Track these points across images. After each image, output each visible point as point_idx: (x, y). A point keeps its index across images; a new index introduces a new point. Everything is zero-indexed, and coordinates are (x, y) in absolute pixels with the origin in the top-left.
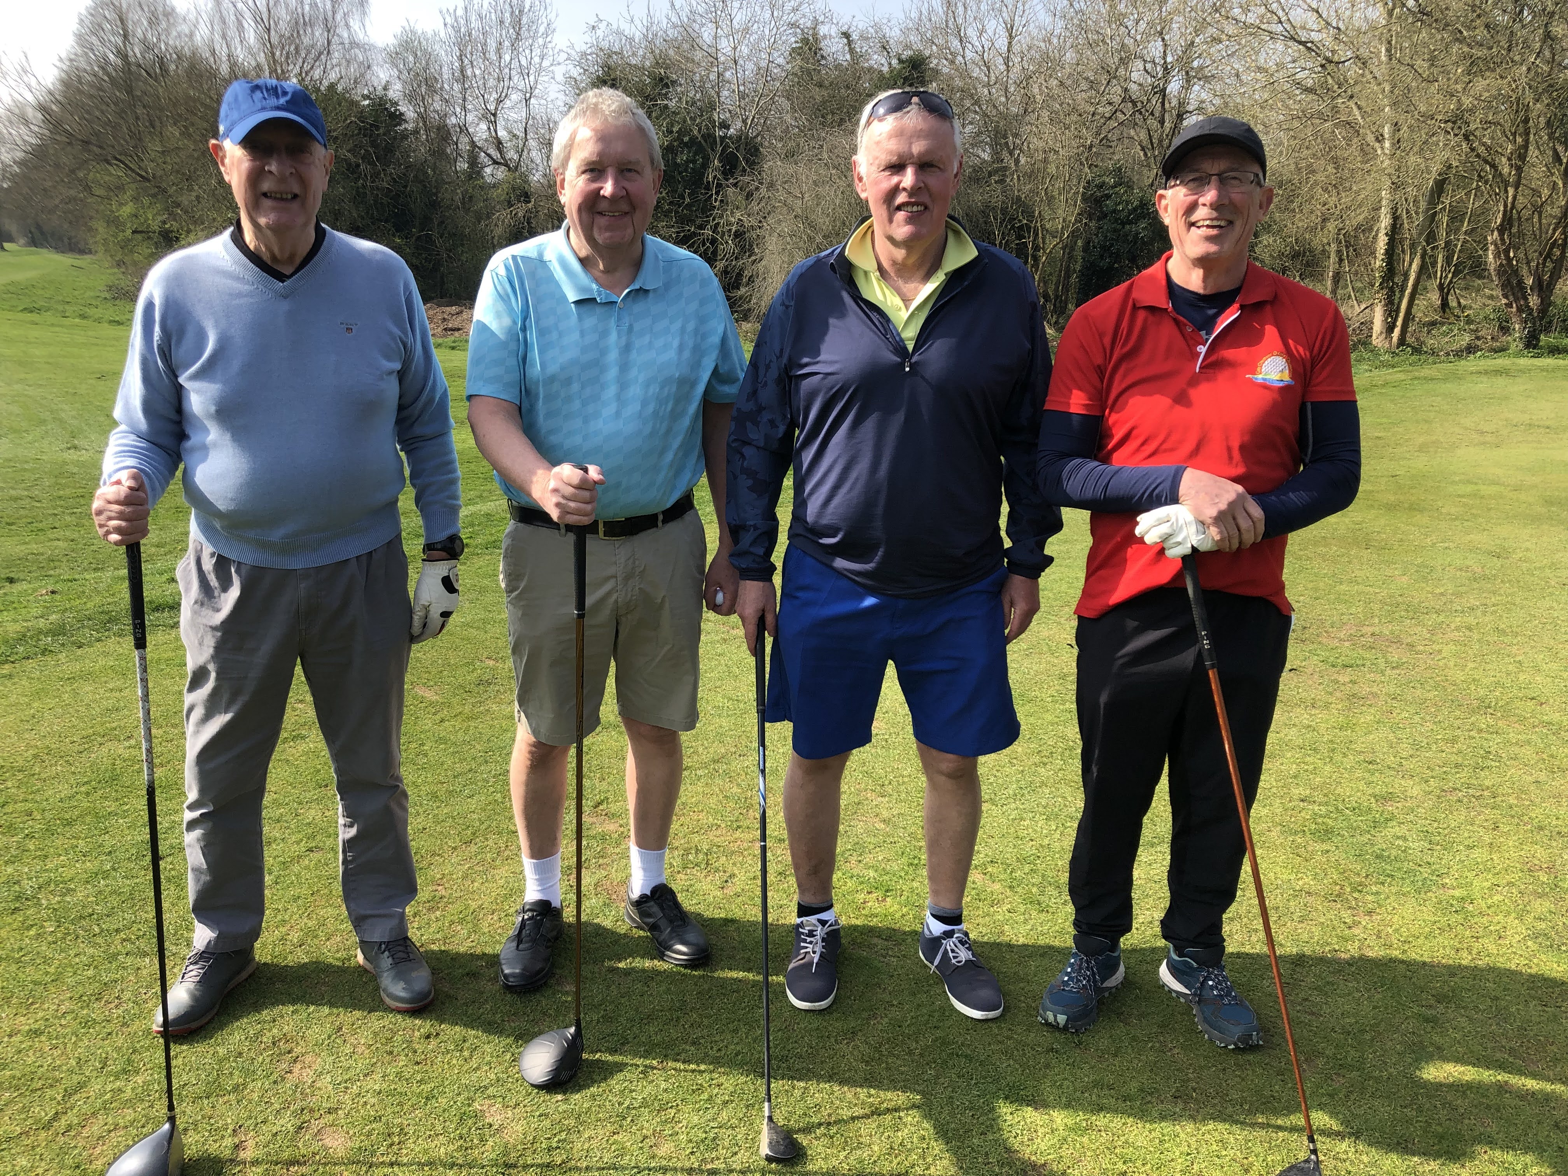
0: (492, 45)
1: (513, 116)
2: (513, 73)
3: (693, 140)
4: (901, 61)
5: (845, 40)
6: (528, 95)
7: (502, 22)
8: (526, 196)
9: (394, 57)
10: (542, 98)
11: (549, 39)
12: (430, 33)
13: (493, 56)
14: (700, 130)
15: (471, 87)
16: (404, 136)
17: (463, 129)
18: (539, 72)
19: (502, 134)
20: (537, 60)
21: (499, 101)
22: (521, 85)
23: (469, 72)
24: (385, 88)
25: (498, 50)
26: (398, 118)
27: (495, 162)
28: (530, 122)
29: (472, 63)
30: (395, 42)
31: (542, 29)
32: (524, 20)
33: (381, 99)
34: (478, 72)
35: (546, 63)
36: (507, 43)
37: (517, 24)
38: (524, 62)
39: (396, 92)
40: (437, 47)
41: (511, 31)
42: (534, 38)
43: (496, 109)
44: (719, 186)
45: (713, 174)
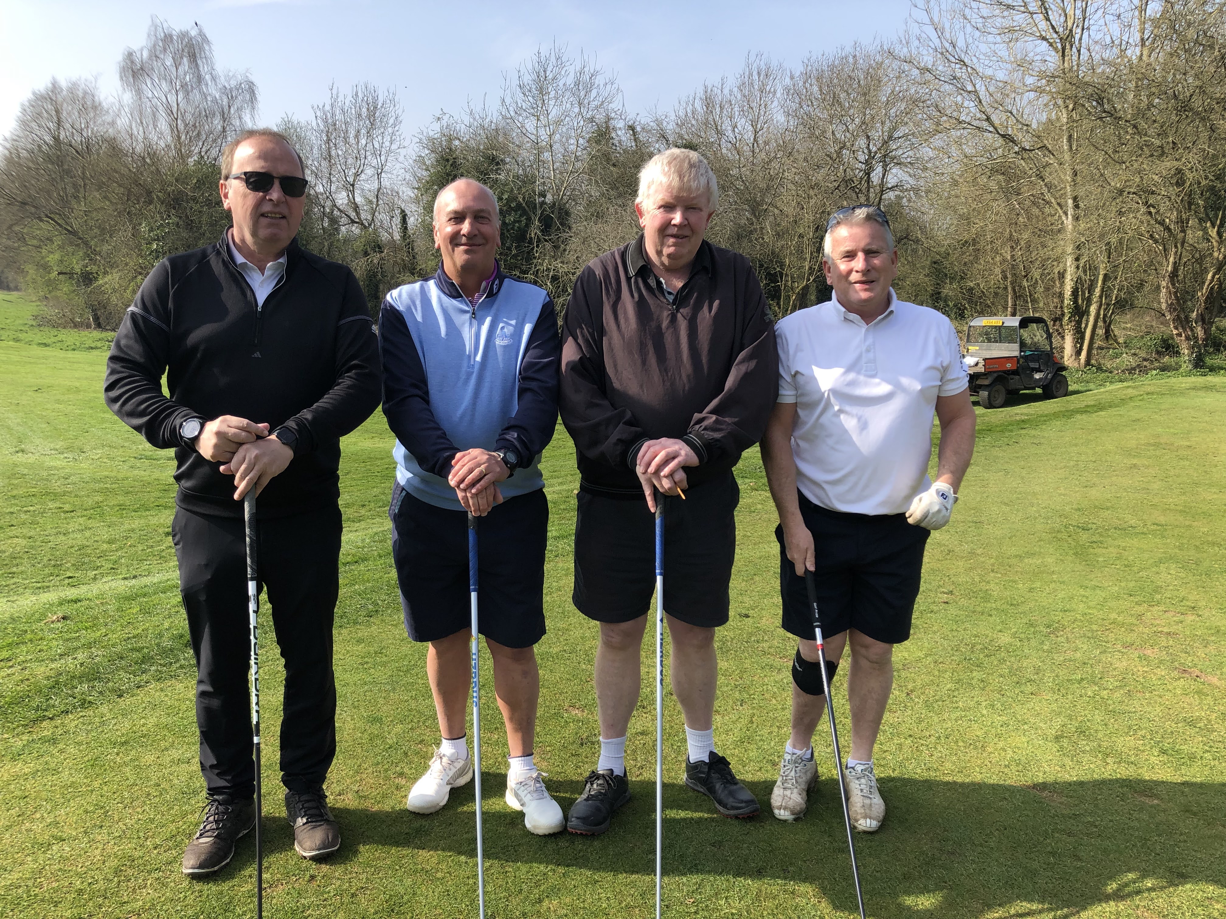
0: (352, 133)
1: (367, 186)
2: (368, 153)
3: (519, 205)
5: (631, 132)
6: (380, 171)
7: (360, 116)
8: (378, 247)
10: (390, 173)
11: (397, 128)
12: (303, 123)
13: (352, 140)
14: (524, 199)
15: (335, 164)
17: (329, 195)
18: (388, 153)
19: (359, 199)
20: (387, 144)
21: (357, 175)
22: (374, 163)
23: (333, 153)
25: (357, 136)
27: (353, 222)
28: (381, 191)
29: (336, 145)
31: (391, 121)
32: (378, 114)
34: (340, 153)
35: (394, 147)
36: (363, 131)
37: (372, 117)
38: (377, 145)
40: (308, 133)
41: (367, 122)
42: (385, 128)
43: (354, 180)
44: (539, 241)
45: (534, 231)
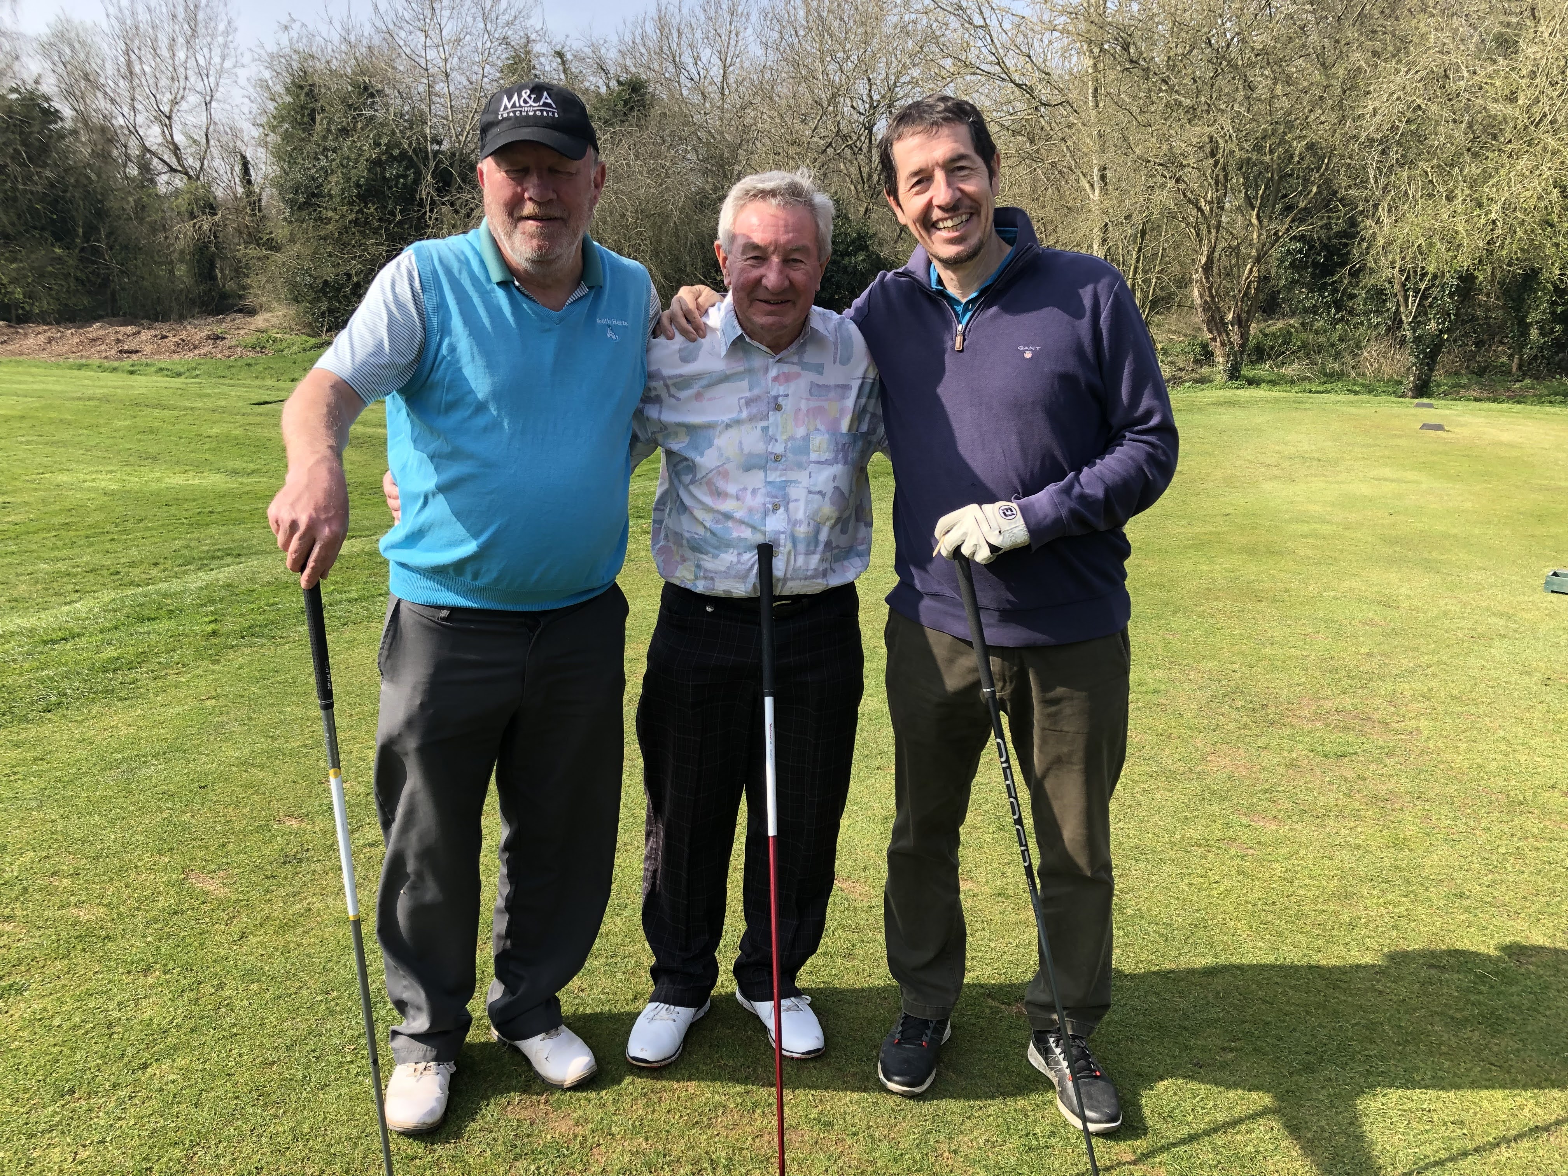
0: (163, 41)
1: (190, 120)
2: (190, 73)
3: (403, 154)
4: (620, 83)
5: (559, 60)
6: (208, 98)
7: (174, 16)
8: (211, 207)
9: (47, 48)
10: (225, 102)
11: (230, 38)
12: (89, 23)
13: (165, 52)
14: (410, 144)
15: (141, 85)
16: (61, 136)
17: (133, 131)
18: (220, 74)
19: (179, 138)
20: (217, 60)
21: (174, 102)
22: (200, 86)
23: (137, 69)
24: (37, 82)
25: (171, 48)
26: (53, 115)
27: (172, 170)
28: (211, 128)
29: (140, 58)
30: (47, 31)
31: (221, 27)
32: (201, 16)
33: (31, 93)
34: (147, 69)
35: (228, 64)
36: (180, 40)
37: (192, 20)
38: (202, 61)
39: (49, 86)
40: (97, 39)
41: (186, 27)
42: (213, 36)
43: (171, 111)
44: (433, 203)
45: (426, 190)
